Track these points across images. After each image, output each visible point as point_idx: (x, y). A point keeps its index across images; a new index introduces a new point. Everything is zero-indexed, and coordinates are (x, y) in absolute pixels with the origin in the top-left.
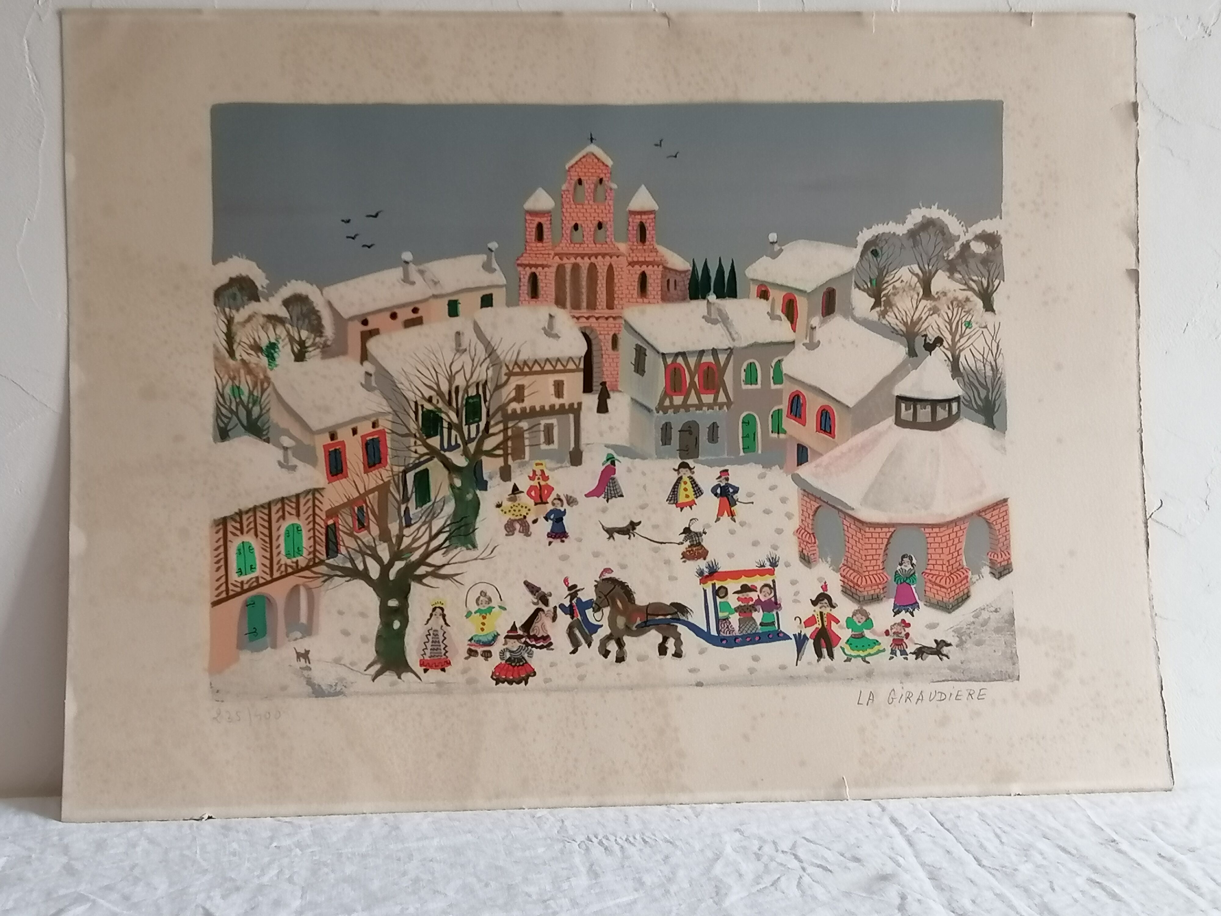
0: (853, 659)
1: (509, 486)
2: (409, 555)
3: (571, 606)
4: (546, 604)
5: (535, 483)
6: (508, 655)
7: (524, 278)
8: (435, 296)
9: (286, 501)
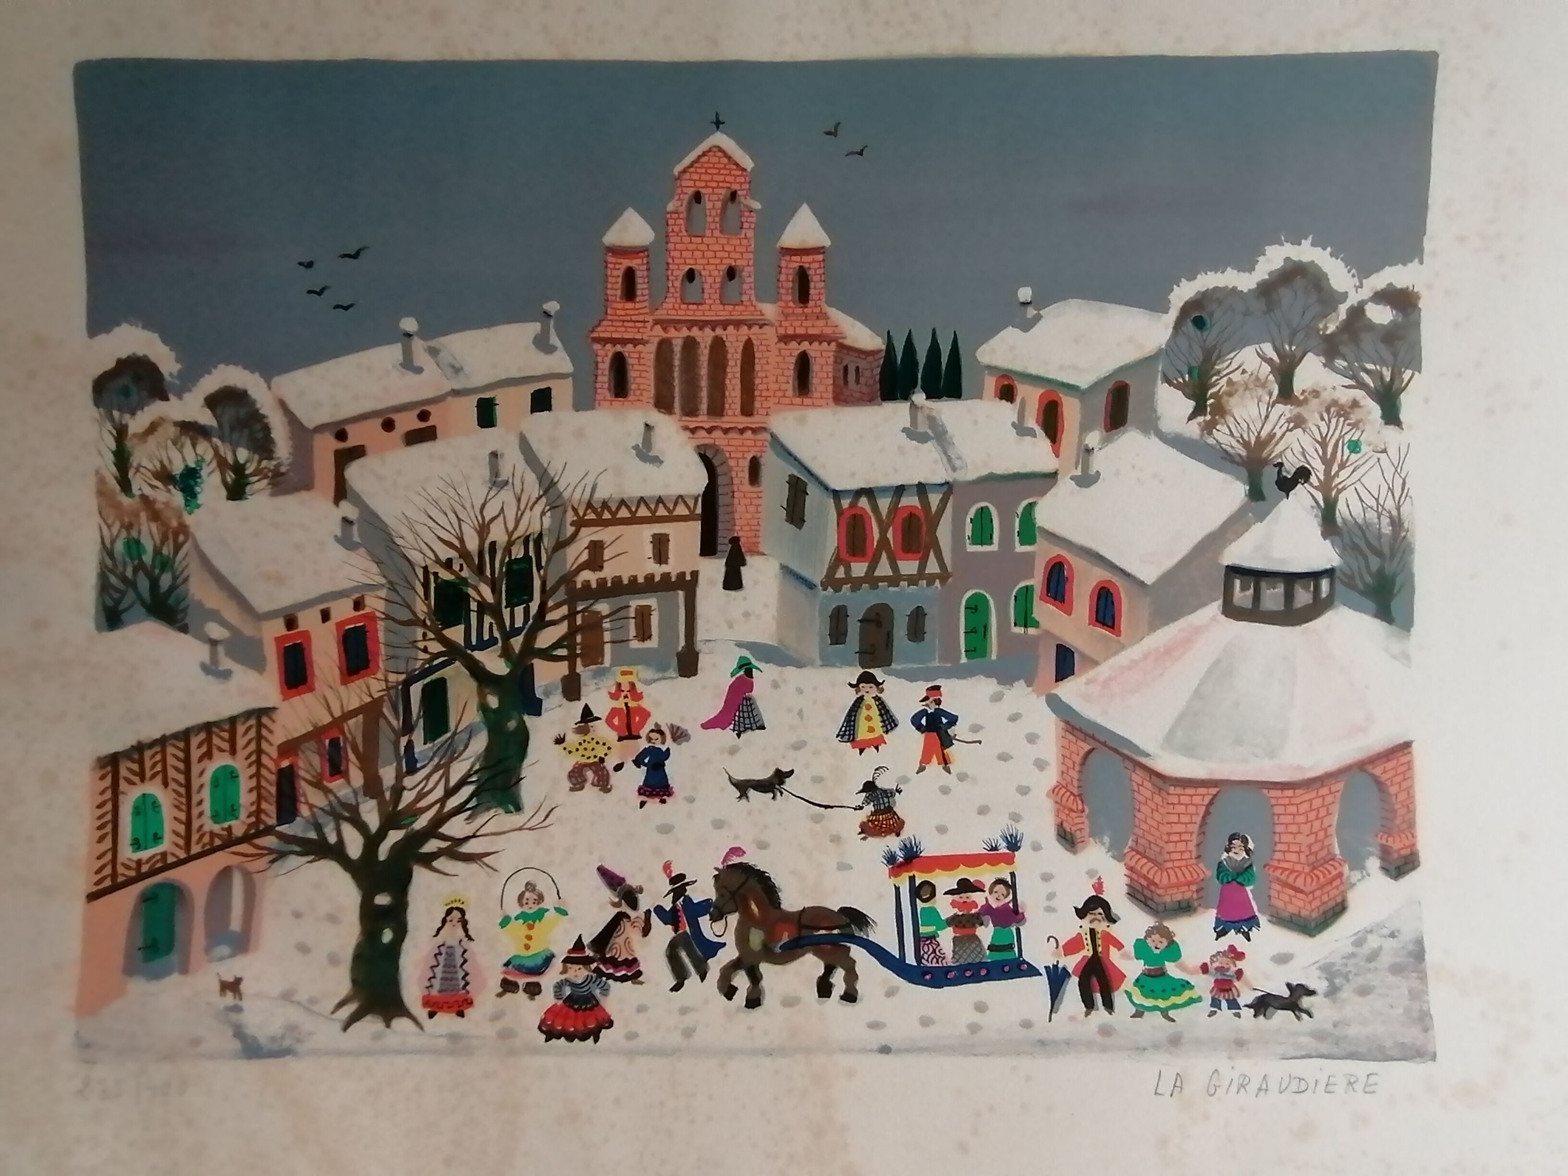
0: (1146, 1013)
1: (577, 708)
2: (413, 819)
3: (674, 909)
4: (634, 905)
5: (620, 704)
6: (568, 991)
7: (603, 362)
8: (456, 393)
9: (215, 729)
